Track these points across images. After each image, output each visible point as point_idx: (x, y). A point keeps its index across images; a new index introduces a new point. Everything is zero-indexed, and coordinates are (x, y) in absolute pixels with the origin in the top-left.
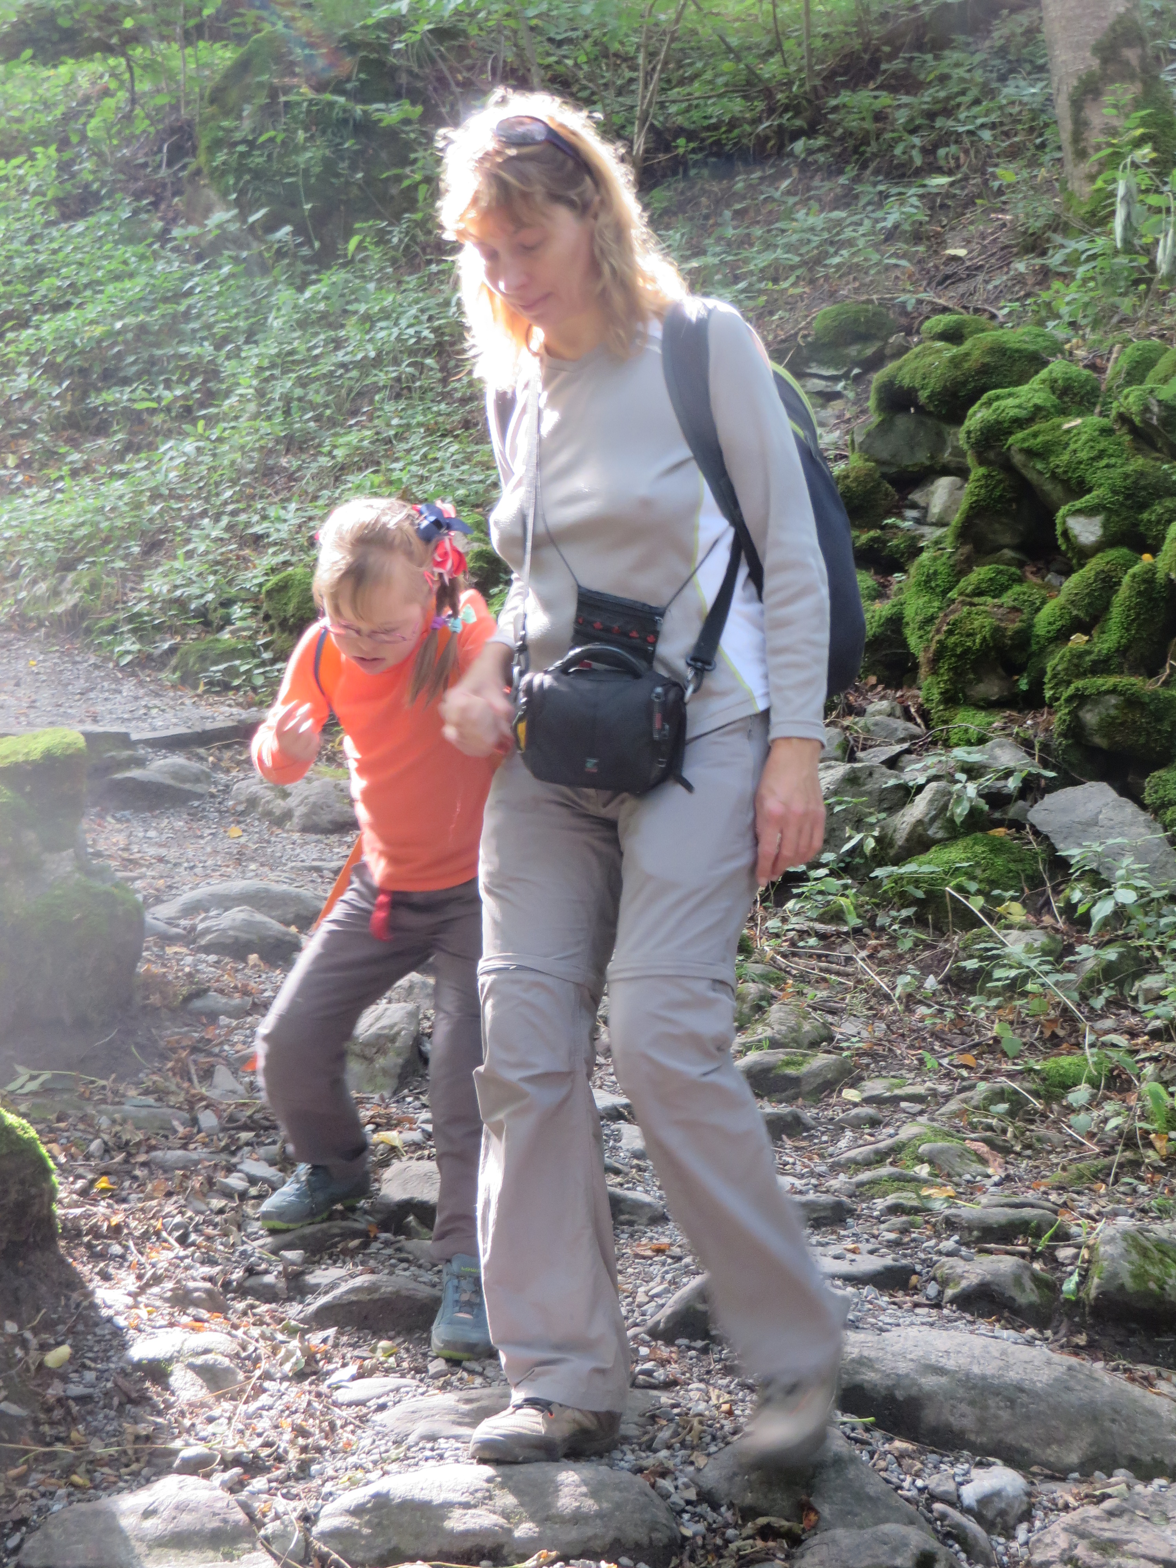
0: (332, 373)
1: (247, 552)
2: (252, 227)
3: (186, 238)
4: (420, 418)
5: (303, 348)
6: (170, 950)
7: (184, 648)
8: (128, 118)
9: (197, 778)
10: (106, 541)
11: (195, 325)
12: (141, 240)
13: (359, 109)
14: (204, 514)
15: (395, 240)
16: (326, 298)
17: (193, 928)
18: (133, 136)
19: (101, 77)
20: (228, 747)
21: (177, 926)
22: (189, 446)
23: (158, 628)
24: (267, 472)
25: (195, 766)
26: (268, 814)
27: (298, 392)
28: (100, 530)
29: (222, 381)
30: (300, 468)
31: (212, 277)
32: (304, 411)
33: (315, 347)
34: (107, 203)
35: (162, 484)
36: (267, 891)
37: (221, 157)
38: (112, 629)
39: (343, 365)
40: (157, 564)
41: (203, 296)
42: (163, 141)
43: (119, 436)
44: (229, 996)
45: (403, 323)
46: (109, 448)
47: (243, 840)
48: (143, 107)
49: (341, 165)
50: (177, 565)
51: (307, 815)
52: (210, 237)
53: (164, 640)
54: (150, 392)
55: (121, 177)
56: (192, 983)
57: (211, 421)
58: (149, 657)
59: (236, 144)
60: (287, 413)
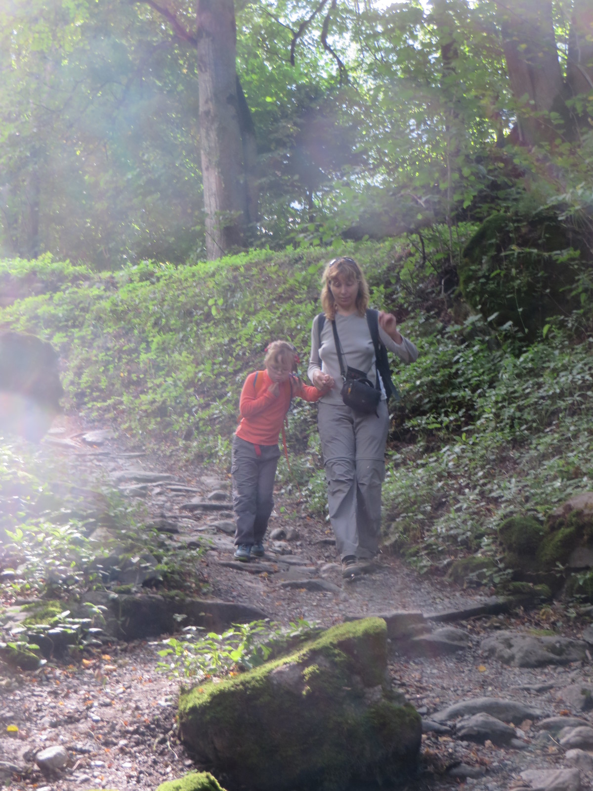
0: (536, 403)
1: (491, 506)
2: (491, 323)
3: (455, 332)
4: (585, 426)
5: (521, 388)
6: (442, 739)
7: (456, 563)
8: (422, 267)
9: (461, 639)
10: (414, 503)
11: (461, 380)
12: (431, 333)
13: (546, 254)
14: (467, 486)
15: (570, 325)
16: (532, 360)
17: (455, 726)
18: (425, 277)
19: (408, 245)
20: (479, 619)
21: (445, 725)
22: (457, 449)
23: (442, 552)
24: (502, 460)
25: (460, 631)
26: (501, 658)
27: (518, 414)
28: (410, 498)
29: (476, 410)
30: (520, 457)
31: (468, 352)
32: (521, 425)
33: (527, 388)
34: (412, 314)
35: (444, 470)
36: (497, 703)
37: (472, 286)
38: (416, 554)
39: (543, 398)
40: (442, 516)
41: (465, 363)
42: (442, 278)
43: (422, 443)
44: (473, 766)
45: (575, 372)
46: (415, 450)
47: (486, 673)
48: (429, 261)
49: (538, 285)
50: (452, 516)
51: (522, 658)
52: (469, 329)
53: (445, 559)
54: (437, 419)
55: (419, 300)
56: (452, 758)
57: (470, 433)
58: (437, 569)
59: (480, 278)
60: (512, 426)
